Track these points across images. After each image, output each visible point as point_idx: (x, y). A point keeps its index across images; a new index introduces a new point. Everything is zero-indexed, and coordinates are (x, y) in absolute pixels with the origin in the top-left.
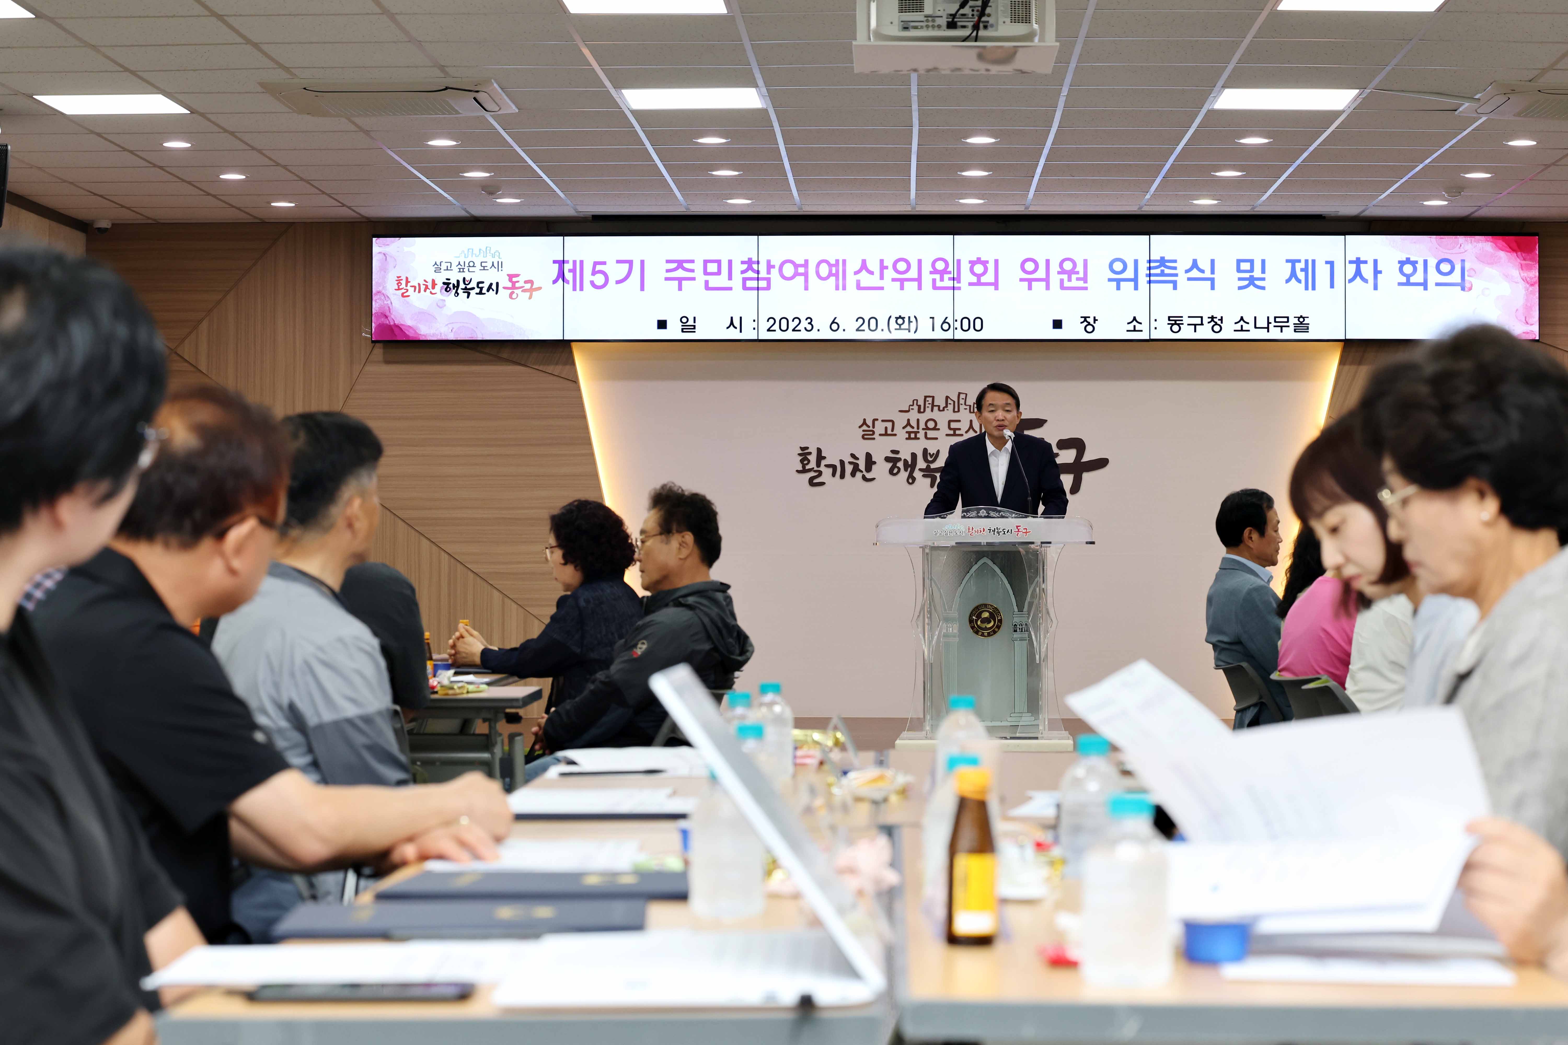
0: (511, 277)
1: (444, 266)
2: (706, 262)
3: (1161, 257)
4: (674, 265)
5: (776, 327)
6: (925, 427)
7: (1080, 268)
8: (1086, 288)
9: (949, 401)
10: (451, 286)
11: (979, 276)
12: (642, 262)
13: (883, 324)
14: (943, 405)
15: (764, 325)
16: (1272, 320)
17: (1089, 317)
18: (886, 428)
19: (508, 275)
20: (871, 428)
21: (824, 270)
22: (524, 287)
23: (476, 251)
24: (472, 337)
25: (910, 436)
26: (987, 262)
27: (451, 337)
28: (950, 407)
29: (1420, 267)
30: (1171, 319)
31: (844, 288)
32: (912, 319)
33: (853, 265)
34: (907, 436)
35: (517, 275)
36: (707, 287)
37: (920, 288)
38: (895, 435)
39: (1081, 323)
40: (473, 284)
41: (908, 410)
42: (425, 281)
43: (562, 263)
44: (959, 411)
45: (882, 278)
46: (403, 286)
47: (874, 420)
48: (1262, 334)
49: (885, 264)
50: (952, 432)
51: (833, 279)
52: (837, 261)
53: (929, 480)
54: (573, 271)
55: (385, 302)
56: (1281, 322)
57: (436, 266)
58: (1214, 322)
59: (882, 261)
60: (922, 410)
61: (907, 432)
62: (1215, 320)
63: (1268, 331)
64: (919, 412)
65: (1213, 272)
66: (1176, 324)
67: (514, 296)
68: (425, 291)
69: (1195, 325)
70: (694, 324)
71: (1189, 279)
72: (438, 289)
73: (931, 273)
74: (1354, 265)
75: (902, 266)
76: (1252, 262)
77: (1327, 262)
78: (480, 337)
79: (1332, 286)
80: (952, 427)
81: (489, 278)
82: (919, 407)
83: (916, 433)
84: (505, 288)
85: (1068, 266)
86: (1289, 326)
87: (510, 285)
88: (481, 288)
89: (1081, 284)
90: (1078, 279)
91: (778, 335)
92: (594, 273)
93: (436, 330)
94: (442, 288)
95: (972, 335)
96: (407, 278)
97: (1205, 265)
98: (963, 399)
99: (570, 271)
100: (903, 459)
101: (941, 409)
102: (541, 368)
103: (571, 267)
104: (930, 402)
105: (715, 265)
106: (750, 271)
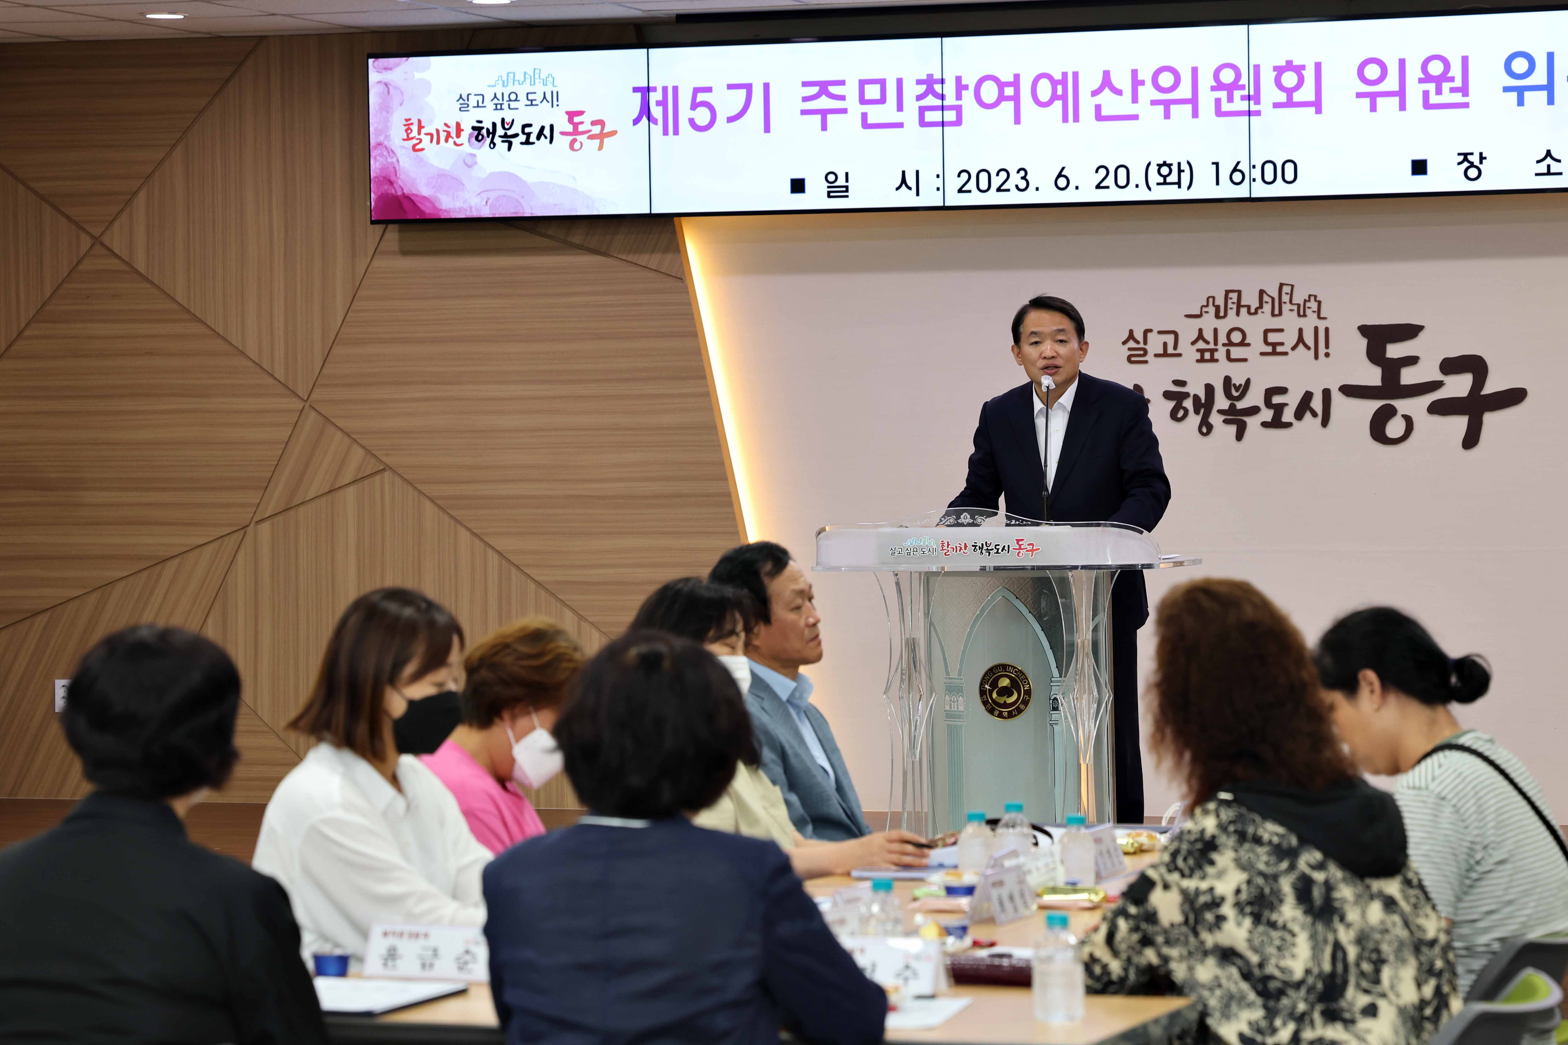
0: (571, 115)
1: (473, 101)
2: (863, 83)
4: (815, 90)
5: (972, 186)
6: (1226, 342)
7: (1456, 71)
8: (1466, 105)
9: (1265, 298)
10: (484, 132)
11: (1290, 92)
12: (766, 86)
13: (1137, 176)
14: (1255, 304)
15: (956, 183)
17: (1472, 154)
18: (1165, 345)
19: (567, 113)
20: (1141, 345)
21: (1045, 90)
22: (590, 131)
23: (520, 76)
24: (517, 213)
25: (1202, 356)
27: (486, 213)
28: (1267, 308)
31: (1076, 119)
32: (1185, 167)
33: (1090, 81)
34: (1198, 356)
35: (581, 113)
36: (866, 125)
37: (1195, 114)
38: (1180, 355)
39: (1459, 164)
40: (516, 129)
41: (1199, 313)
42: (446, 125)
43: (646, 91)
44: (1280, 314)
45: (1135, 100)
46: (414, 133)
47: (1147, 332)
49: (1140, 78)
50: (1269, 349)
51: (1058, 104)
52: (1065, 75)
53: (1233, 429)
54: (663, 103)
55: (389, 160)
57: (461, 101)
59: (1135, 73)
60: (1222, 314)
61: (1198, 350)
64: (1217, 316)
67: (577, 146)
68: (446, 141)
70: (846, 184)
72: (465, 135)
73: (1213, 89)
75: (1166, 80)
78: (527, 214)
80: (1270, 340)
81: (539, 117)
83: (1212, 351)
84: (562, 133)
85: (1436, 68)
87: (570, 128)
88: (528, 135)
89: (1458, 98)
90: (1453, 90)
91: (975, 199)
92: (694, 106)
93: (463, 203)
94: (471, 135)
95: (1280, 190)
96: (420, 121)
98: (1287, 294)
99: (658, 103)
100: (1192, 395)
101: (1253, 311)
102: (630, 258)
103: (660, 98)
104: (1235, 300)
105: (877, 87)
106: (930, 96)
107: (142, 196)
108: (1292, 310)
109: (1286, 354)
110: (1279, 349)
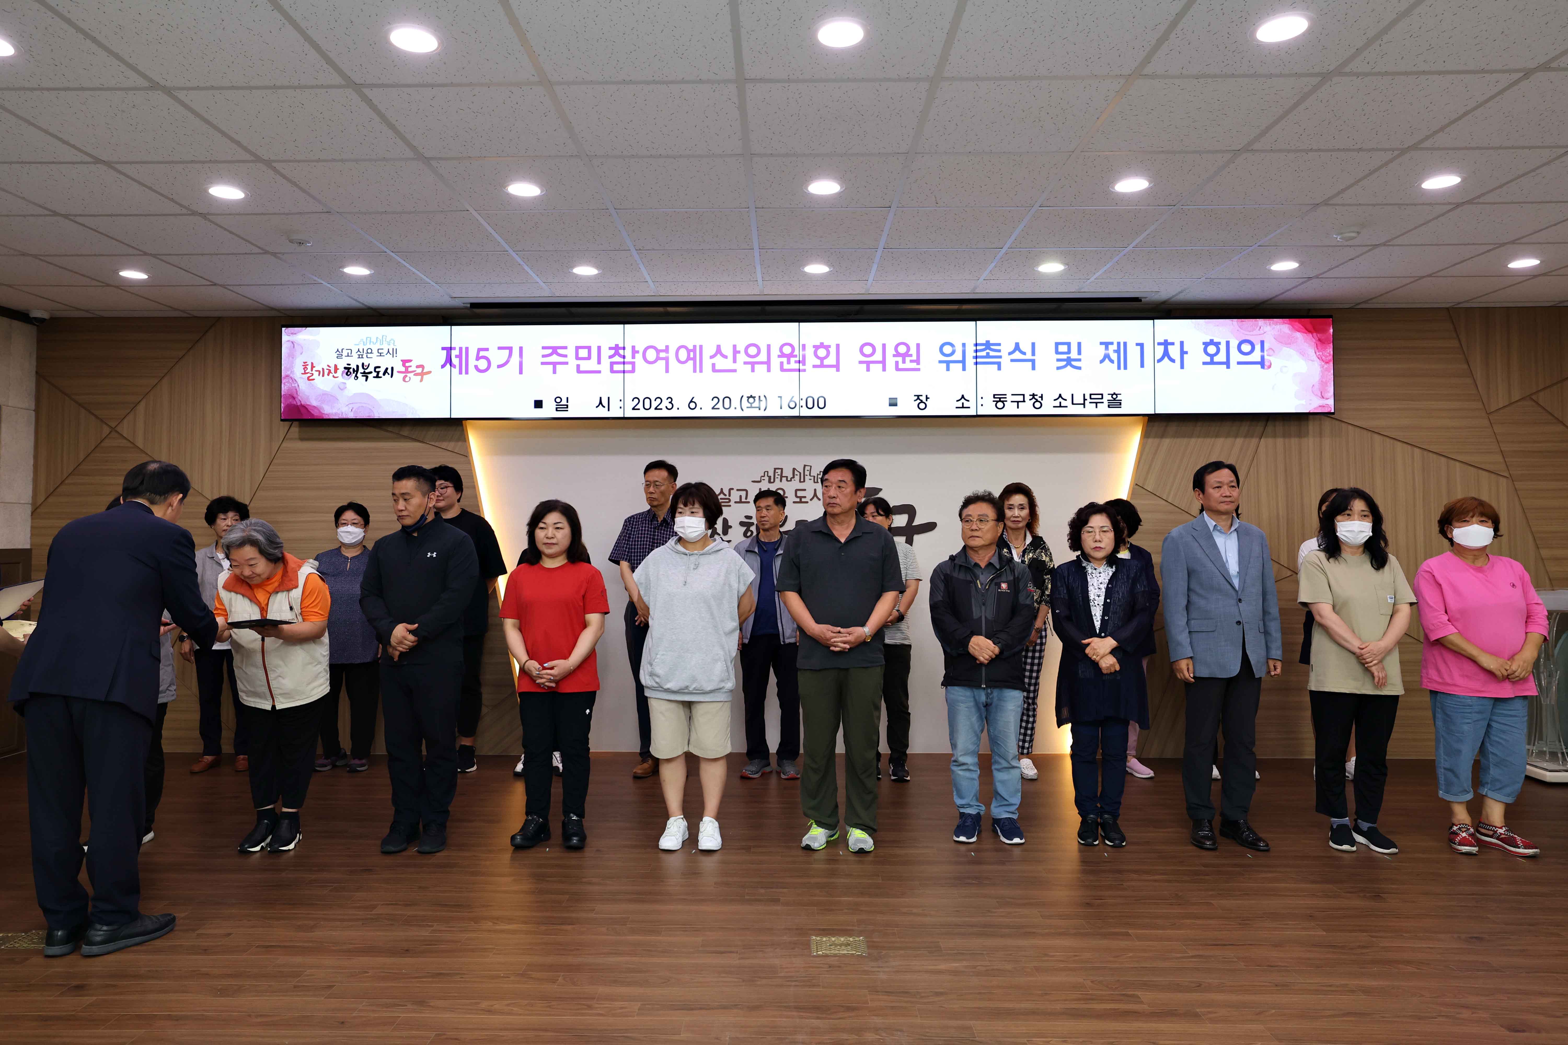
0: (404, 362)
1: (345, 353)
2: (577, 348)
3: (986, 341)
4: (550, 351)
5: (640, 406)
7: (913, 351)
8: (918, 370)
9: (796, 473)
10: (351, 370)
11: (822, 359)
12: (521, 348)
13: (736, 403)
14: (790, 476)
15: (630, 405)
16: (1087, 397)
17: (922, 395)
18: (741, 497)
19: (402, 361)
20: (727, 497)
21: (683, 354)
22: (415, 371)
23: (374, 340)
24: (370, 416)
26: (829, 346)
27: (351, 416)
28: (797, 478)
29: (1223, 347)
30: (996, 396)
31: (701, 371)
32: (762, 398)
33: (709, 351)
35: (410, 361)
36: (579, 371)
37: (769, 370)
39: (915, 401)
40: (371, 369)
41: (760, 480)
42: (328, 366)
43: (449, 350)
44: (804, 481)
45: (735, 361)
46: (309, 370)
47: (731, 490)
48: (1079, 410)
49: (738, 349)
50: (798, 500)
51: (691, 363)
52: (695, 346)
54: (459, 356)
55: (293, 385)
56: (1096, 398)
57: (338, 353)
58: (1035, 399)
59: (735, 346)
60: (772, 481)
62: (1035, 397)
63: (1084, 407)
64: (770, 482)
65: (1033, 354)
66: (1000, 401)
67: (407, 379)
68: (328, 375)
69: (1018, 402)
70: (567, 404)
71: (1012, 360)
72: (339, 372)
73: (779, 356)
74: (1162, 347)
75: (753, 351)
76: (1069, 344)
77: (1137, 344)
78: (376, 417)
79: (1142, 366)
80: (798, 495)
81: (385, 363)
82: (770, 477)
84: (399, 372)
85: (902, 349)
86: (1103, 403)
87: (403, 369)
88: (378, 373)
89: (914, 365)
90: (912, 361)
91: (642, 413)
92: (478, 358)
93: (338, 410)
94: (343, 372)
95: (816, 412)
96: (312, 363)
97: (1026, 347)
98: (808, 471)
99: (457, 356)
101: (789, 479)
102: (437, 444)
103: (458, 354)
104: (779, 473)
105: (586, 351)
106: (617, 356)
107: (143, 404)
108: (810, 479)
109: (807, 502)
110: (803, 500)
